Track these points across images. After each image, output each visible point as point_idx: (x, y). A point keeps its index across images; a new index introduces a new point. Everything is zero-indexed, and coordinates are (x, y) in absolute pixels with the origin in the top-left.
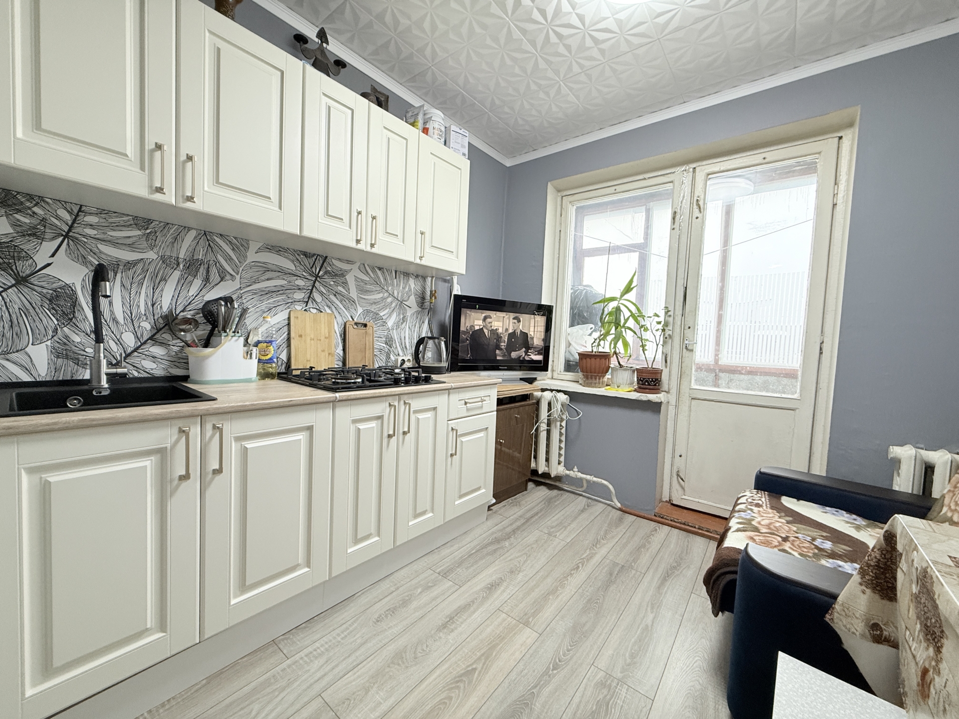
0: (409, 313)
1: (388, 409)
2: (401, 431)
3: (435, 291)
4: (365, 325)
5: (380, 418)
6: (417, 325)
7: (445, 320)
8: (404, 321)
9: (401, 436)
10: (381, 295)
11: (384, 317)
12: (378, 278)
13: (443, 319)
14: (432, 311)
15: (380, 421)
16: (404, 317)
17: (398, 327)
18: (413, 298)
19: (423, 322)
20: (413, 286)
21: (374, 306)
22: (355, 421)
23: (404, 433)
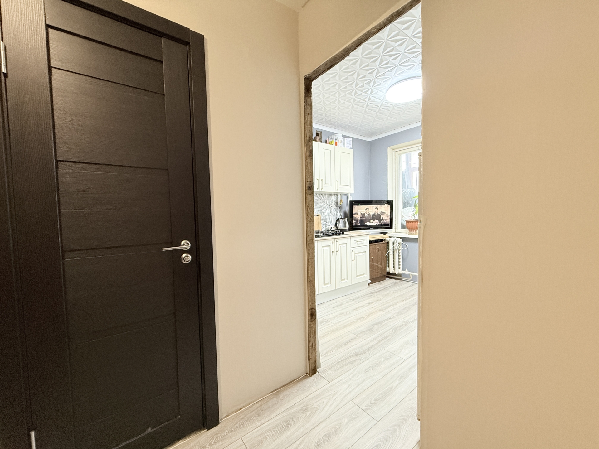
0: (332, 209)
1: (332, 243)
2: (336, 251)
3: (342, 200)
4: (318, 215)
5: (329, 246)
6: (336, 214)
7: (346, 211)
8: (331, 212)
9: (336, 252)
10: (322, 204)
11: (324, 212)
12: (321, 198)
13: (345, 210)
14: (341, 207)
15: (329, 247)
16: (331, 211)
17: (329, 215)
18: (333, 203)
19: (338, 212)
20: (333, 199)
21: (320, 208)
22: (323, 247)
23: (337, 251)
